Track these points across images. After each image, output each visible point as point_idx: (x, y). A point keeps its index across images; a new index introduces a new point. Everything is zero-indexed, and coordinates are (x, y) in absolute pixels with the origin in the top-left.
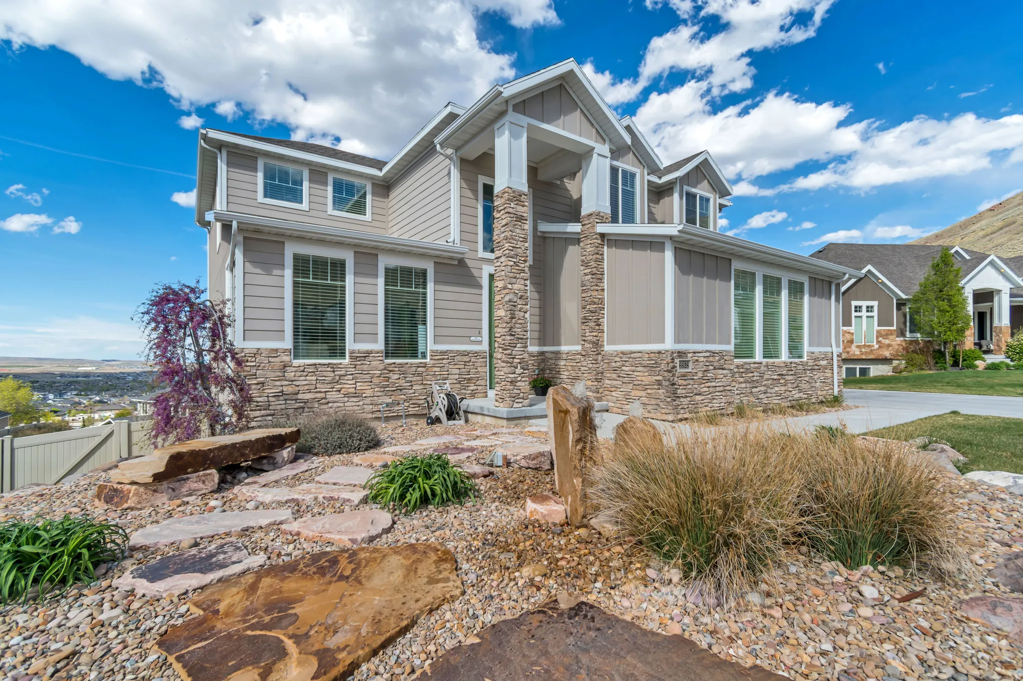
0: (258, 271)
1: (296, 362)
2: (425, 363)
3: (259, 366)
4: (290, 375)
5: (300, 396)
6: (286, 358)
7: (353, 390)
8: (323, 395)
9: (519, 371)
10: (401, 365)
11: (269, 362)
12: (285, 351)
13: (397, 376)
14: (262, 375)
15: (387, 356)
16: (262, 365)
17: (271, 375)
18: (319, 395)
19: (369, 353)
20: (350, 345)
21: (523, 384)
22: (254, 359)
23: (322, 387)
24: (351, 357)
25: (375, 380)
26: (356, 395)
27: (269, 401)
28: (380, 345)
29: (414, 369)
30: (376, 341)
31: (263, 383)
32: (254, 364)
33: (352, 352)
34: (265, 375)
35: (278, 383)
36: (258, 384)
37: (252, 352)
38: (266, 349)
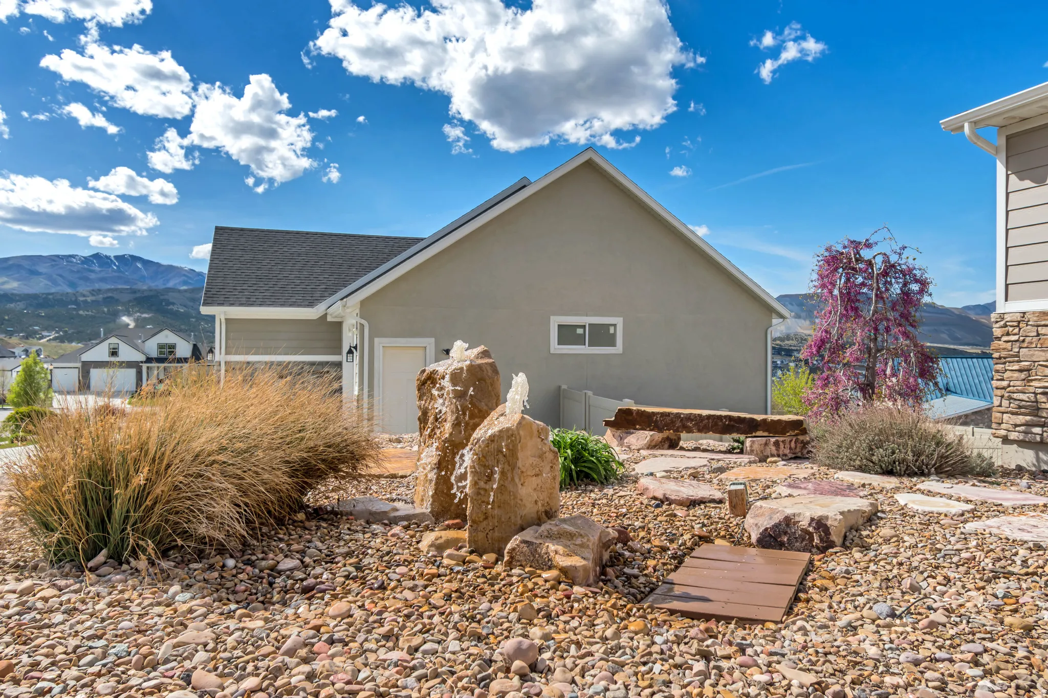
0: (1028, 183)
3: (1023, 341)
11: (1038, 335)
14: (1027, 356)
16: (1028, 339)
17: (1040, 356)
22: (1016, 330)
27: (1037, 402)
31: (1028, 370)
32: (1016, 338)
34: (1032, 355)
36: (1020, 371)
37: (1015, 318)
38: (1034, 313)
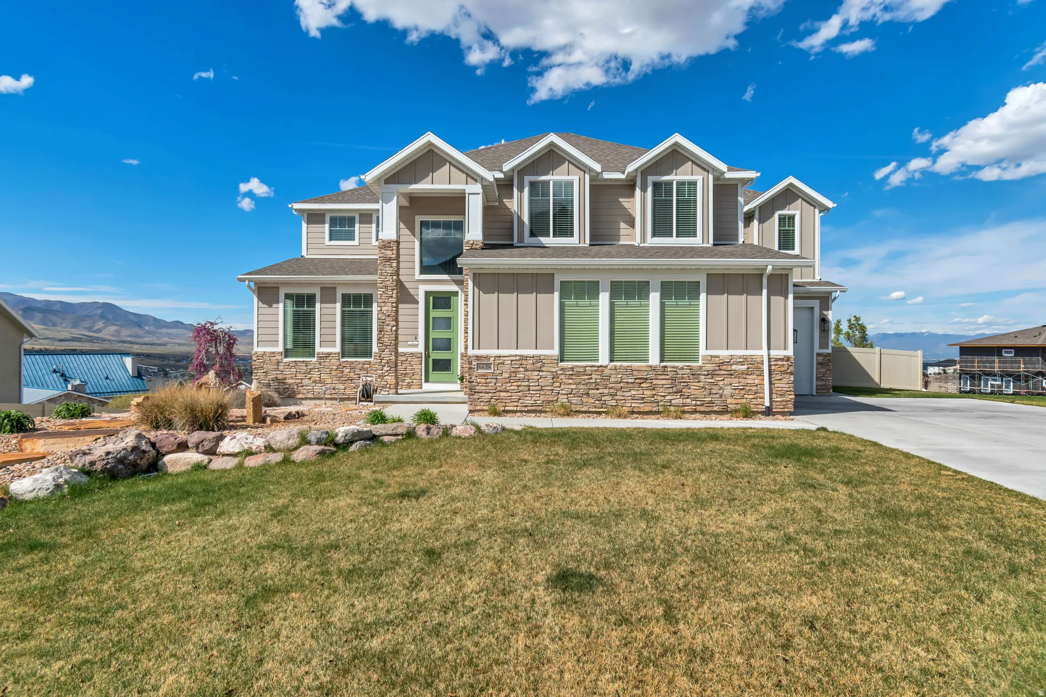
0: (265, 306)
1: (285, 360)
2: (370, 362)
4: (281, 368)
5: (286, 381)
6: (279, 357)
7: (318, 379)
8: (300, 381)
9: (386, 368)
10: (352, 363)
11: (270, 360)
12: (278, 353)
13: (349, 370)
15: (343, 356)
16: (266, 361)
17: (271, 367)
18: (297, 381)
19: (329, 354)
20: (318, 349)
21: (390, 378)
22: (262, 358)
23: (300, 376)
24: (318, 357)
25: (334, 373)
26: (321, 381)
27: (269, 384)
28: (337, 349)
29: (361, 365)
30: (335, 346)
31: (266, 372)
32: (262, 361)
33: (318, 354)
34: (267, 367)
35: (274, 372)
36: (262, 373)
37: (261, 354)
38: (269, 352)
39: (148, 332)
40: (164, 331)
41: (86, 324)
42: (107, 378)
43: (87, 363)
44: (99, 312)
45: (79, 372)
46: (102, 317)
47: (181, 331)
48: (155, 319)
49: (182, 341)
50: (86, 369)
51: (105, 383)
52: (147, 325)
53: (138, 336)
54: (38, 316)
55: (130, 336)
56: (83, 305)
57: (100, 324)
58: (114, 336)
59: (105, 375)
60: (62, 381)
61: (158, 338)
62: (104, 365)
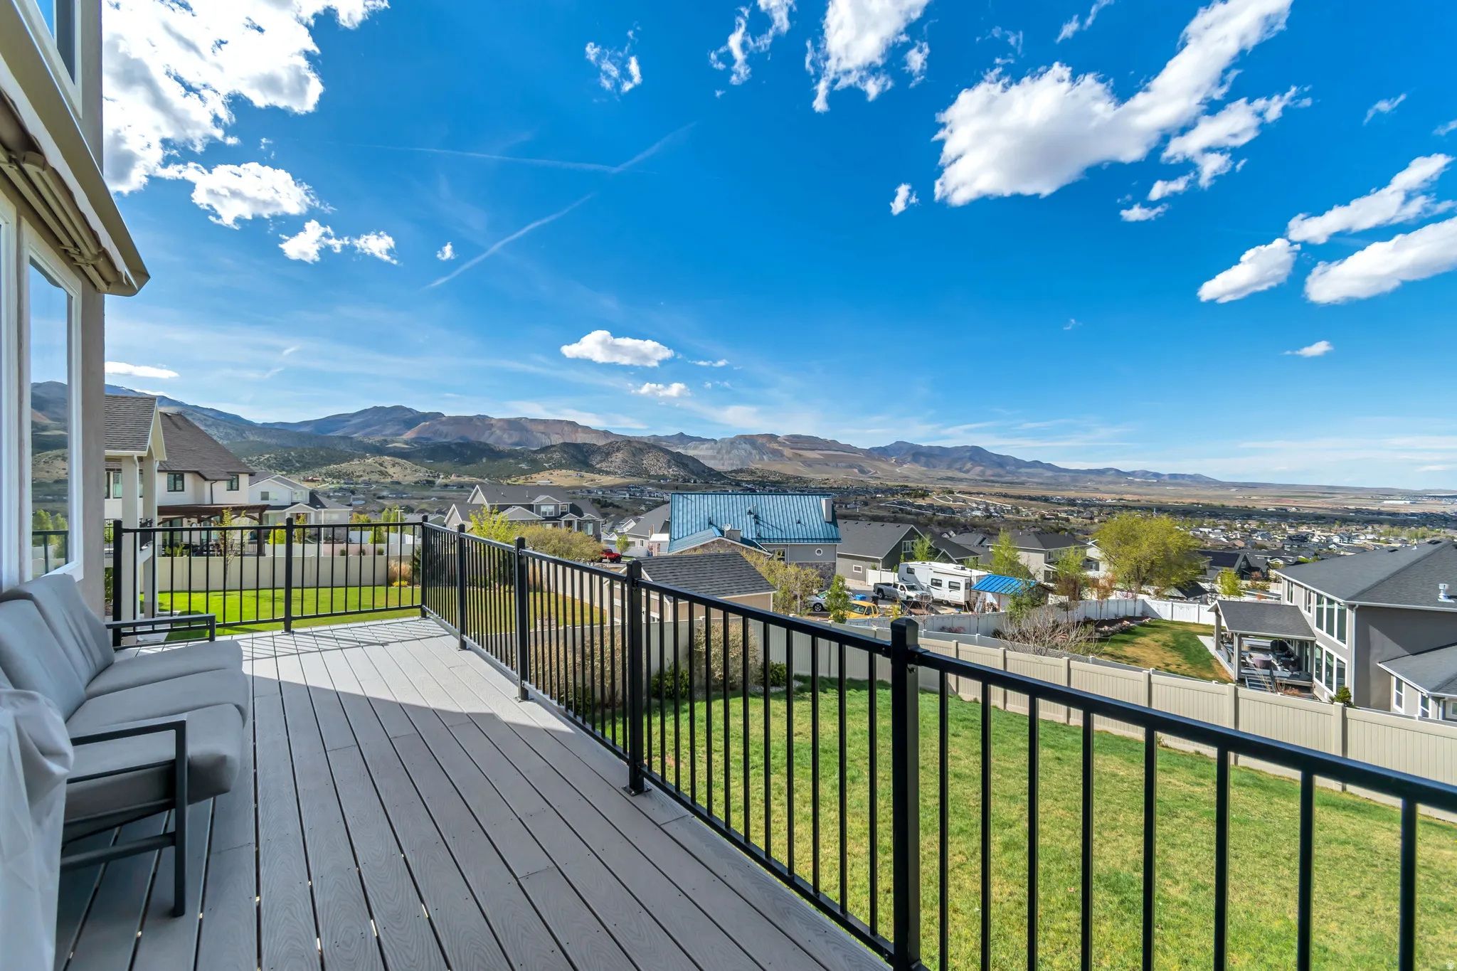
39: (1009, 472)
40: (1023, 470)
41: (958, 465)
42: (799, 522)
43: (783, 504)
44: (968, 454)
45: (773, 514)
46: (971, 459)
47: (1040, 470)
48: (1015, 459)
49: (1040, 481)
50: (780, 511)
51: (795, 528)
52: (1008, 465)
53: (1000, 476)
54: (923, 459)
55: (993, 476)
56: (956, 449)
57: (969, 465)
58: (980, 476)
59: (798, 518)
60: (753, 524)
61: (1018, 478)
62: (800, 508)
